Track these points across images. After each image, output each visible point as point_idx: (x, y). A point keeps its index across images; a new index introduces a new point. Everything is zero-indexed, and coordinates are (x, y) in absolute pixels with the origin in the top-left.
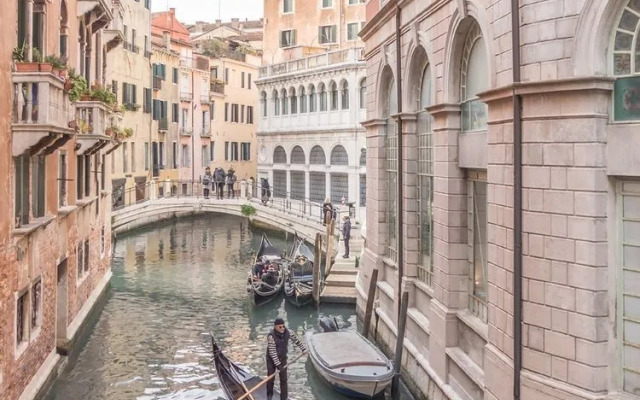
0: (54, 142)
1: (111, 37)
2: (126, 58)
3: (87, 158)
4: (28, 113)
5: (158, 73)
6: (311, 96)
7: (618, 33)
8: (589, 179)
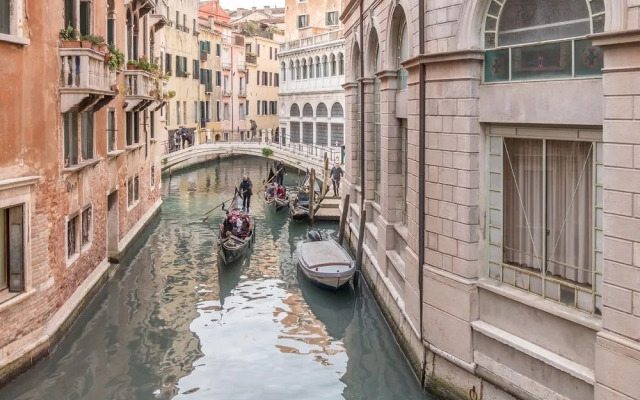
0: (97, 101)
1: (156, 20)
2: (178, 37)
3: (136, 114)
4: (73, 79)
5: (204, 48)
6: (317, 65)
7: (488, 18)
8: (466, 125)
